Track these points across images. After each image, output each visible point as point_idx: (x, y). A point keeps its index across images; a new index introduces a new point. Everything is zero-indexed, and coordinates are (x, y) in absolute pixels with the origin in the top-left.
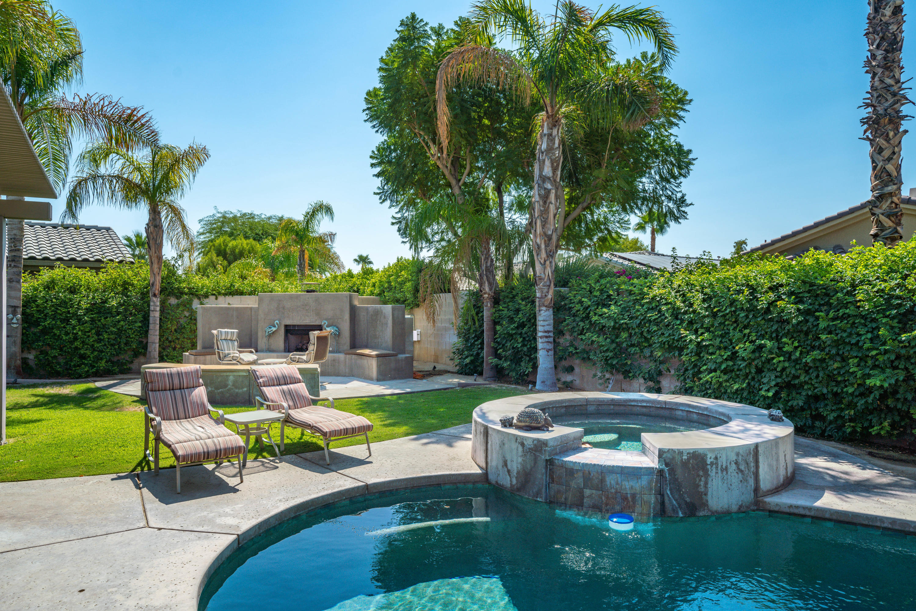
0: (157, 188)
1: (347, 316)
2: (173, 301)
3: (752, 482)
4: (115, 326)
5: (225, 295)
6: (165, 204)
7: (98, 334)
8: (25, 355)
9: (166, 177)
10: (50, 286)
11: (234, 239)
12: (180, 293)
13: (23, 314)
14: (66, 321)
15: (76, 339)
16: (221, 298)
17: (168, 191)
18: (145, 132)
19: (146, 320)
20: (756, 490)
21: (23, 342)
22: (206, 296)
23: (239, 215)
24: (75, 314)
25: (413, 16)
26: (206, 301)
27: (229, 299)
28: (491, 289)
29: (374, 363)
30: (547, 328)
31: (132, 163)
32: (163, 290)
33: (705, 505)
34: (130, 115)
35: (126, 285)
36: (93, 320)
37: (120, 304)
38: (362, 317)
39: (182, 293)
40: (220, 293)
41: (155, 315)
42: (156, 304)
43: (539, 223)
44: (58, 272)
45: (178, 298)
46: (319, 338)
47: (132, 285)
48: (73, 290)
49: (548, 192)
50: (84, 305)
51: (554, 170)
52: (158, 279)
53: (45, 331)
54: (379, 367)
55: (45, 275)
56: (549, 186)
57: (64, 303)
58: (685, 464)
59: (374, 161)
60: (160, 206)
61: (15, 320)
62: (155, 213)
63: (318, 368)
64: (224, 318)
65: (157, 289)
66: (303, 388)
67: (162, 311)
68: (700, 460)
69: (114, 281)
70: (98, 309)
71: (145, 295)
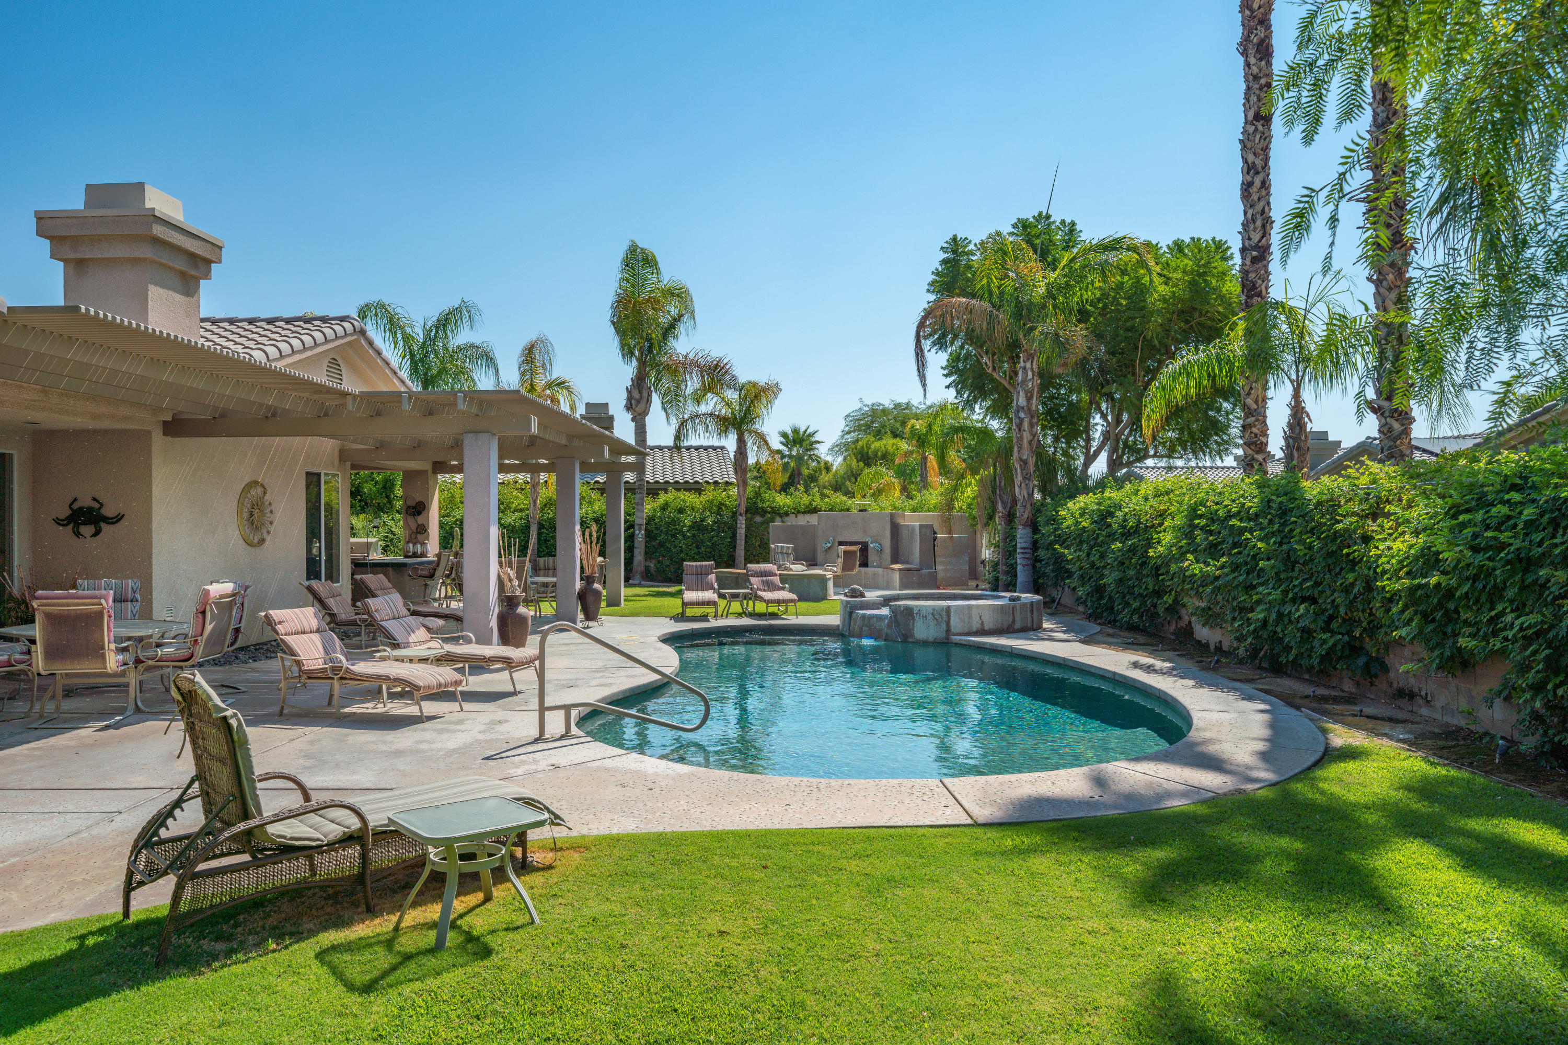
0: (743, 420)
1: (888, 533)
2: (758, 519)
3: (944, 626)
4: (710, 540)
5: (804, 513)
6: (750, 432)
7: (698, 547)
8: (648, 564)
9: (748, 411)
10: (664, 507)
11: (880, 439)
12: (763, 512)
13: (646, 530)
14: (674, 536)
15: (681, 551)
16: (800, 516)
17: (752, 421)
18: (727, 378)
19: (734, 536)
20: (948, 631)
21: (646, 553)
22: (787, 514)
23: (892, 406)
24: (681, 531)
25: (954, 239)
26: (786, 519)
27: (808, 517)
28: (1005, 508)
29: (896, 577)
30: (1023, 545)
31: (723, 399)
32: (747, 510)
33: (912, 635)
34: (716, 366)
35: (721, 505)
36: (694, 536)
37: (714, 522)
38: (904, 534)
39: (766, 512)
40: (799, 512)
41: (741, 531)
42: (742, 523)
43: (1016, 449)
44: (671, 496)
45: (763, 516)
46: (845, 552)
47: (726, 506)
48: (681, 511)
49: (1021, 420)
50: (688, 523)
51: (1029, 399)
52: (744, 501)
53: (661, 545)
54: (901, 579)
55: (663, 498)
56: (1022, 415)
57: (673, 522)
58: (902, 612)
59: (946, 372)
60: (746, 435)
61: (640, 535)
62: (741, 442)
63: (829, 575)
64: (790, 535)
65: (742, 509)
66: (776, 579)
67: (748, 528)
68: (909, 611)
69: (711, 502)
70: (698, 526)
71: (734, 515)
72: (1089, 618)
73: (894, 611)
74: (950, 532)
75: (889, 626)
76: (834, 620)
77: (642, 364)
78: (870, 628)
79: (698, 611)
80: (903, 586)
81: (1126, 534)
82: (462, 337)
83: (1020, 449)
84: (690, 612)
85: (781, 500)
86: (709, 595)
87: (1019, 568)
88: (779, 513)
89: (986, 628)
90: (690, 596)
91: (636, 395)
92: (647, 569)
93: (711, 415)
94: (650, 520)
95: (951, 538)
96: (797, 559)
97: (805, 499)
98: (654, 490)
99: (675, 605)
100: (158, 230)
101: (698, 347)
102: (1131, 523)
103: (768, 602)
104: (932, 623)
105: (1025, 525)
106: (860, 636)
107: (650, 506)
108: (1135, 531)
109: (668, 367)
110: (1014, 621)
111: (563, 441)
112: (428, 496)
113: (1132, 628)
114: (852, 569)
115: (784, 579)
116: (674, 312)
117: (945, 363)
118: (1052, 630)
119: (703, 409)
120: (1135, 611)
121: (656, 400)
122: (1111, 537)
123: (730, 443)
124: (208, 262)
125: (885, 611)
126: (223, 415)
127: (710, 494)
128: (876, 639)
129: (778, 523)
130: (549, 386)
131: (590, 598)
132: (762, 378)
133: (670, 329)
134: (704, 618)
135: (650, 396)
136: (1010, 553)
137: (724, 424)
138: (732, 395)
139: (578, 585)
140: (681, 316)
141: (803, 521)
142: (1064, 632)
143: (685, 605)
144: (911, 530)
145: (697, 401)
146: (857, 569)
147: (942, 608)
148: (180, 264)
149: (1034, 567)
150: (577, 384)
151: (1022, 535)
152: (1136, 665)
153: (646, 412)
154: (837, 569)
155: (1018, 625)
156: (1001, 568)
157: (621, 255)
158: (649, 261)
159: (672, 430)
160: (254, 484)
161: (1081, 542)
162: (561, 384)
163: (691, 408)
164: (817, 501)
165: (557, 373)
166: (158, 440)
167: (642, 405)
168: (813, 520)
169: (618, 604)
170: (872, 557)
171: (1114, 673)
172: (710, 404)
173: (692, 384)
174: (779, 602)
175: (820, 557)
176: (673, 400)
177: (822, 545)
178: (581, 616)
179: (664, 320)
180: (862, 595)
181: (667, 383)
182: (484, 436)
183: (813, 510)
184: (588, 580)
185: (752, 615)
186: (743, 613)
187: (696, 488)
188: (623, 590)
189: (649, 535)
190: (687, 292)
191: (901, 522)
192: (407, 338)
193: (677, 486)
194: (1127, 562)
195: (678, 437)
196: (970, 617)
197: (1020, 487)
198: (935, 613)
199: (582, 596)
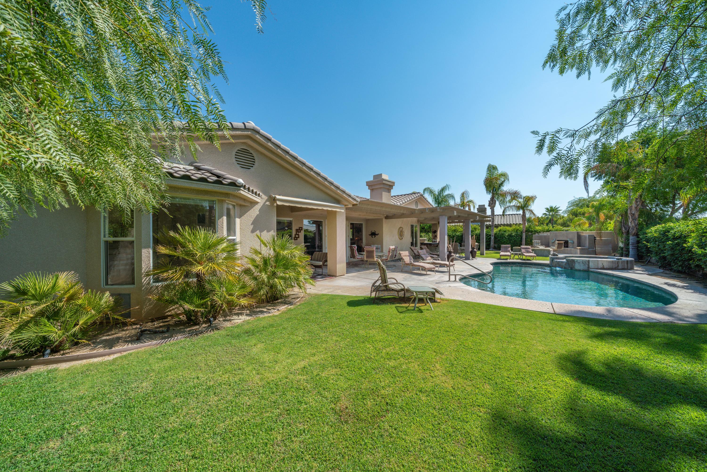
0: (525, 206)
1: (576, 238)
2: (530, 233)
3: (587, 266)
4: (514, 239)
6: (527, 210)
7: (510, 241)
9: (526, 204)
10: (500, 231)
11: (582, 208)
12: (532, 232)
14: (503, 238)
15: (505, 242)
16: (545, 233)
17: (528, 207)
18: (519, 195)
19: (522, 238)
20: (589, 267)
21: (494, 242)
22: (540, 232)
24: (505, 237)
27: (547, 233)
28: (625, 230)
29: (579, 251)
30: (633, 242)
31: (518, 201)
32: (526, 231)
33: (574, 268)
34: (516, 193)
35: (517, 230)
36: (509, 238)
37: (515, 234)
38: (583, 238)
40: (544, 231)
41: (524, 237)
42: (524, 234)
44: (502, 228)
46: (558, 243)
47: (519, 230)
48: (505, 231)
50: (507, 235)
52: (525, 228)
53: (499, 240)
55: (500, 228)
57: (502, 234)
58: (571, 261)
60: (526, 211)
61: (492, 238)
62: (524, 212)
63: (551, 249)
64: (540, 238)
65: (524, 231)
66: (530, 250)
67: (526, 236)
68: (573, 261)
69: (514, 229)
70: (510, 236)
71: (522, 232)
72: (660, 267)
73: (568, 260)
74: (601, 237)
75: (565, 264)
76: (548, 262)
77: (493, 194)
78: (559, 265)
79: (505, 257)
80: (581, 254)
81: (675, 238)
82: (446, 193)
83: (631, 210)
84: (502, 257)
85: (538, 228)
86: (508, 253)
87: (630, 250)
88: (536, 232)
89: (605, 267)
90: (502, 253)
91: (491, 202)
92: (495, 246)
93: (514, 206)
94: (495, 234)
95: (601, 240)
96: (542, 245)
97: (546, 228)
98: (497, 226)
99: (498, 256)
100: (384, 182)
101: (510, 188)
102: (677, 235)
103: (526, 256)
104: (582, 265)
105: (633, 235)
106: (556, 267)
107: (495, 230)
108: (680, 237)
109: (501, 194)
110: (618, 266)
111: (466, 216)
112: (437, 229)
113: (679, 272)
114: (561, 248)
115: (533, 250)
116: (503, 180)
117: (602, 184)
118: (637, 270)
119: (512, 204)
120: (680, 266)
121: (497, 203)
122: (668, 239)
123: (521, 212)
124: (392, 186)
125: (565, 260)
126: (395, 215)
127: (514, 227)
128: (561, 268)
129: (537, 235)
130: (468, 202)
131: (473, 253)
132: (530, 194)
133: (501, 184)
134: (507, 259)
135: (495, 202)
136: (627, 244)
137: (518, 208)
138: (521, 200)
139: (470, 249)
140: (504, 181)
141: (545, 234)
142: (643, 271)
143: (501, 256)
144: (585, 237)
145: (510, 202)
146: (563, 248)
147: (586, 260)
148: (388, 187)
149: (637, 249)
150: (475, 201)
151: (632, 239)
152: (666, 284)
153: (494, 206)
154: (555, 248)
155: (620, 267)
156: (624, 249)
157: (487, 168)
158: (495, 168)
159: (502, 211)
160: (401, 227)
161: (656, 241)
162: (471, 201)
163: (508, 204)
164: (551, 228)
165: (470, 198)
166: (384, 220)
167: (493, 205)
168: (549, 234)
169: (483, 255)
170: (570, 245)
171: (654, 285)
172: (514, 203)
173: (509, 198)
174: (531, 256)
175: (550, 244)
176: (502, 202)
177: (551, 241)
178: (471, 257)
179: (499, 182)
180: (557, 255)
181: (501, 198)
182: (444, 216)
183: (548, 231)
184: (473, 248)
185: (521, 259)
186: (519, 259)
187: (510, 225)
188: (485, 252)
189: (495, 238)
190: (507, 174)
191: (582, 234)
192: (434, 195)
193: (504, 225)
194: (675, 249)
195: (504, 212)
196: (598, 264)
197: (631, 223)
198: (583, 262)
199: (471, 252)
